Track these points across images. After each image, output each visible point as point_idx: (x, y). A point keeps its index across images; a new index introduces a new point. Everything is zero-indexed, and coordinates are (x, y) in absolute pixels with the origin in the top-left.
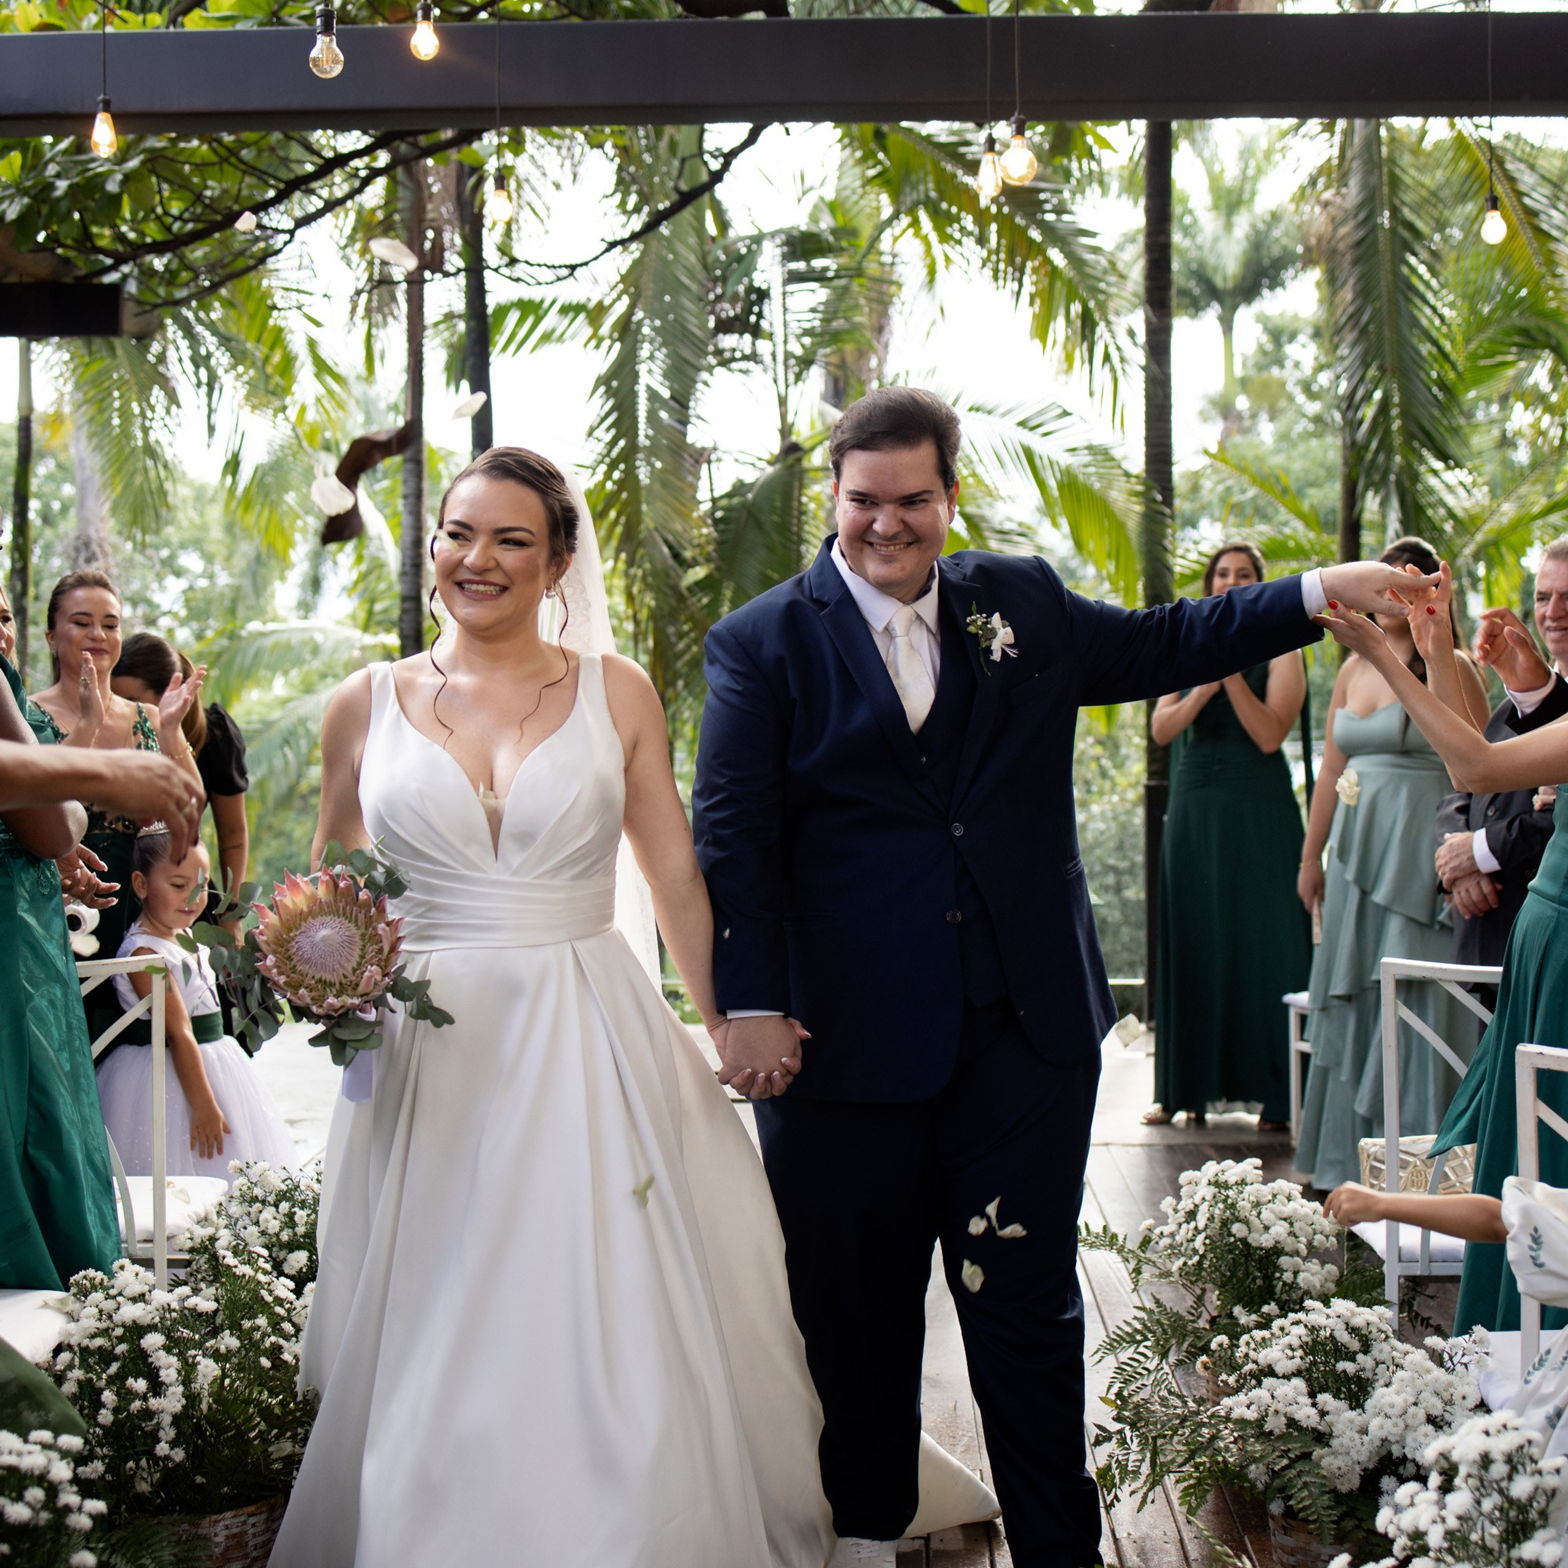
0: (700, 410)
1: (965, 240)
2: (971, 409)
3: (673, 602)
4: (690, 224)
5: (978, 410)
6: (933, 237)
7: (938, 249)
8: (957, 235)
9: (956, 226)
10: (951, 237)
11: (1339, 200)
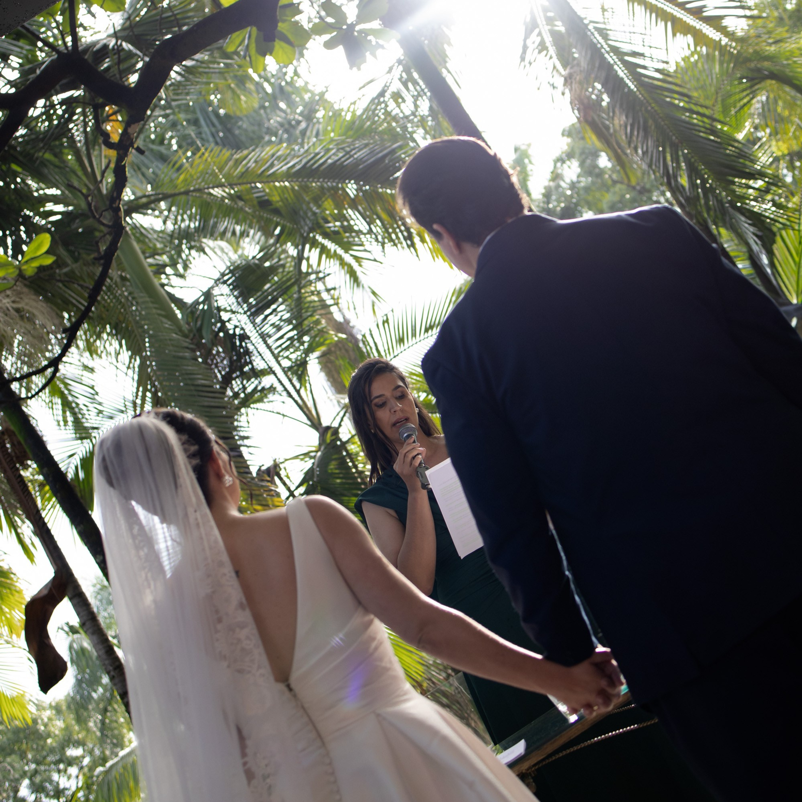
0: (242, 434)
4: (159, 315)
6: (340, 251)
11: (576, 68)
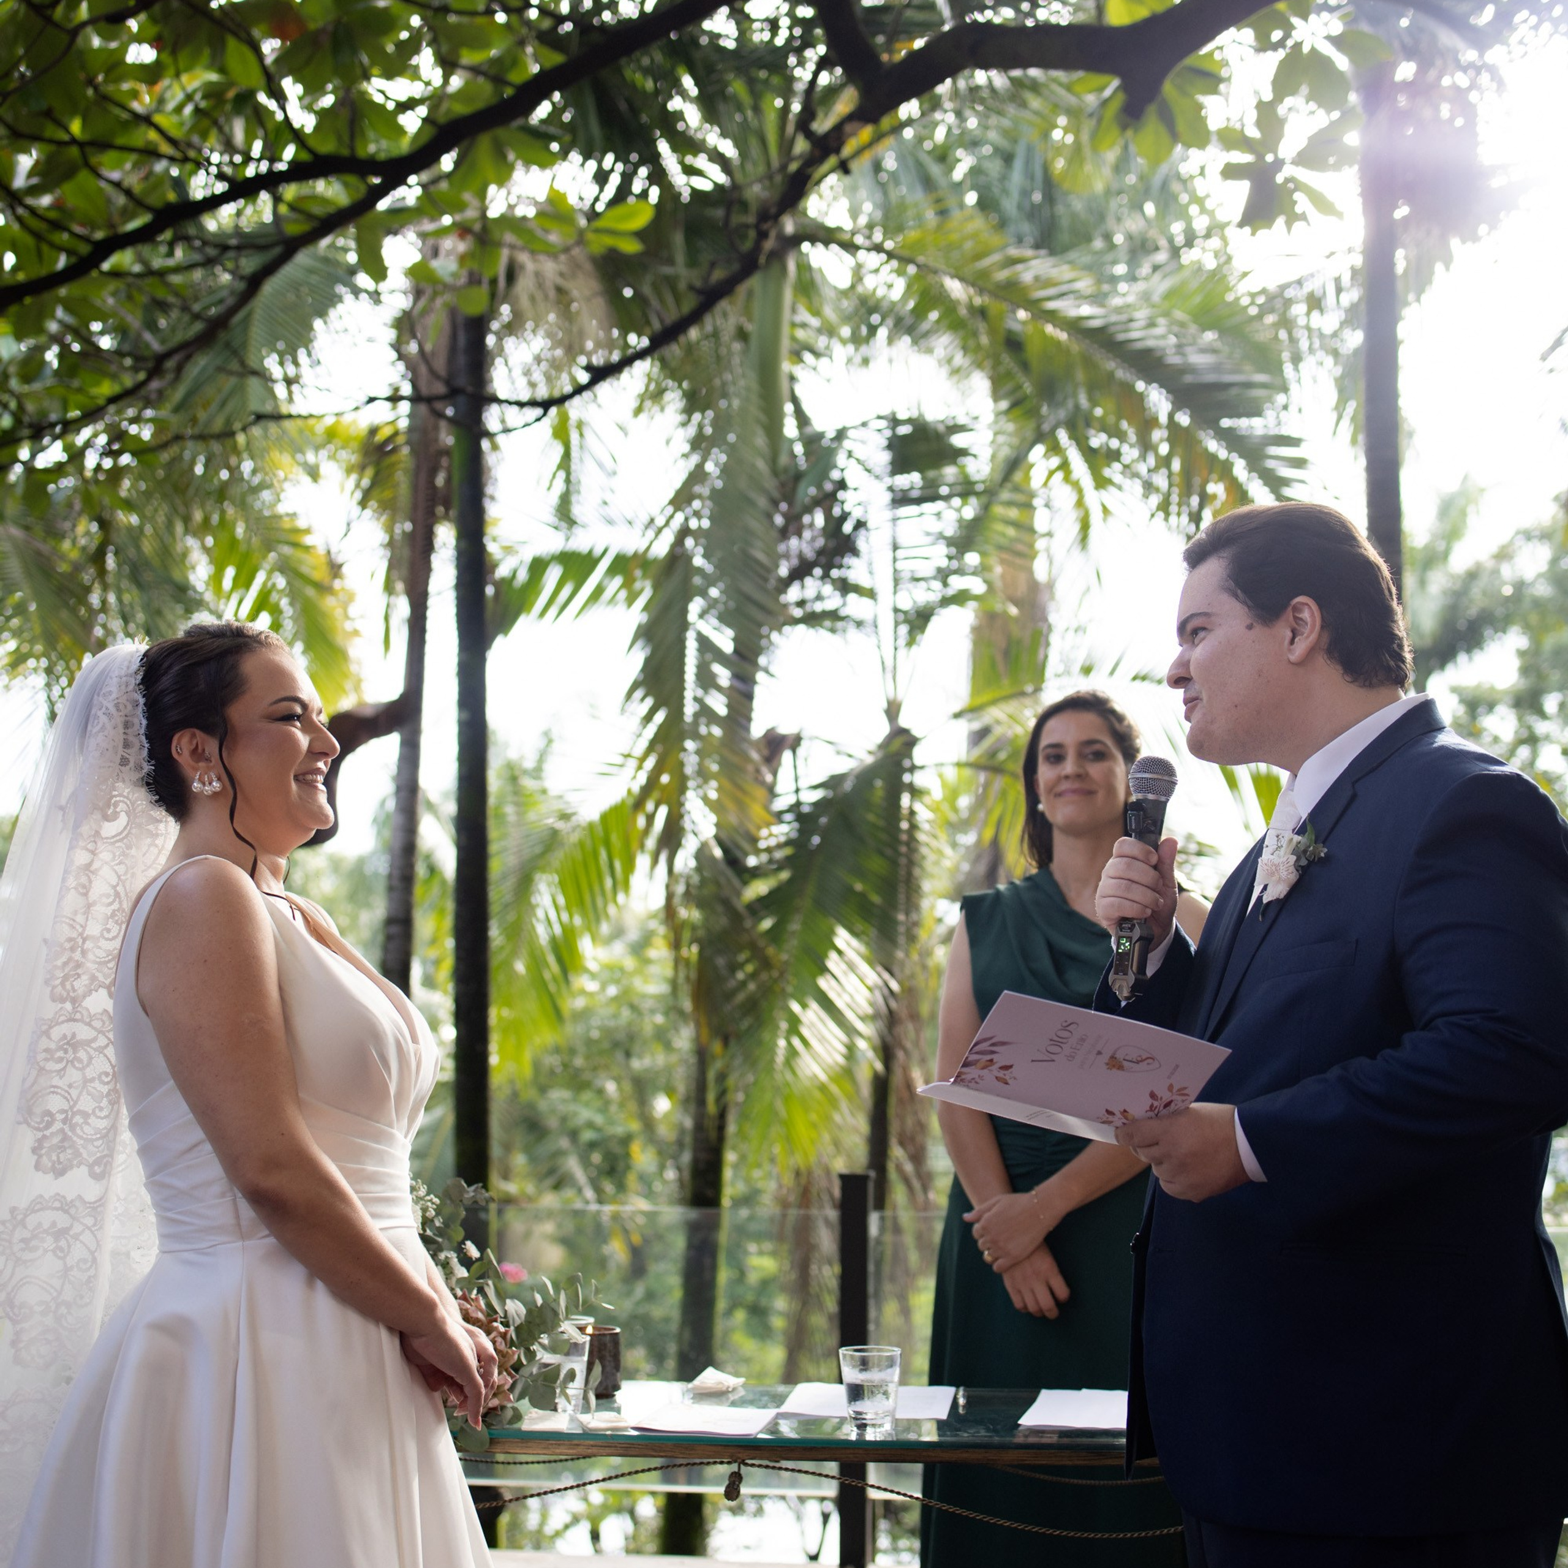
1: (1127, 483)
2: (1135, 678)
3: (723, 921)
5: (1144, 678)
6: (1087, 482)
7: (1093, 498)
8: (1117, 478)
9: (1117, 466)
10: (1110, 482)
